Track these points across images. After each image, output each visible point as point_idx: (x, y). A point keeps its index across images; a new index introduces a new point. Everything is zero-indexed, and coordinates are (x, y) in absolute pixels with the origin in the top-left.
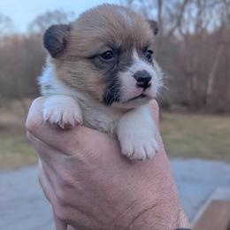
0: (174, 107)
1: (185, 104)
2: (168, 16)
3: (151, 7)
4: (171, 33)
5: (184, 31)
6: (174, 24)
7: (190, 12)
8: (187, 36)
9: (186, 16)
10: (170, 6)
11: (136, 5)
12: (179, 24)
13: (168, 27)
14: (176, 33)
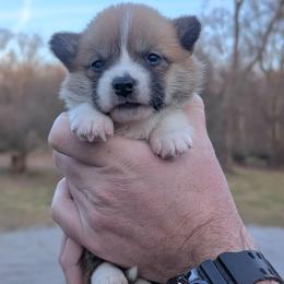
0: (250, 160)
1: (264, 157)
2: (246, 47)
3: (225, 36)
4: (249, 68)
5: (266, 66)
6: (254, 57)
7: (274, 43)
8: (269, 73)
9: (269, 48)
10: (250, 35)
11: (207, 34)
12: (260, 58)
13: (246, 61)
14: (256, 68)
